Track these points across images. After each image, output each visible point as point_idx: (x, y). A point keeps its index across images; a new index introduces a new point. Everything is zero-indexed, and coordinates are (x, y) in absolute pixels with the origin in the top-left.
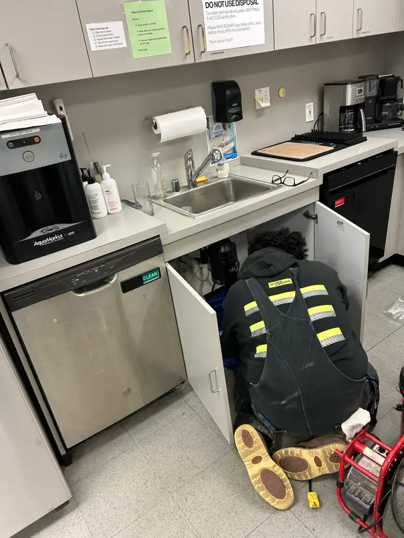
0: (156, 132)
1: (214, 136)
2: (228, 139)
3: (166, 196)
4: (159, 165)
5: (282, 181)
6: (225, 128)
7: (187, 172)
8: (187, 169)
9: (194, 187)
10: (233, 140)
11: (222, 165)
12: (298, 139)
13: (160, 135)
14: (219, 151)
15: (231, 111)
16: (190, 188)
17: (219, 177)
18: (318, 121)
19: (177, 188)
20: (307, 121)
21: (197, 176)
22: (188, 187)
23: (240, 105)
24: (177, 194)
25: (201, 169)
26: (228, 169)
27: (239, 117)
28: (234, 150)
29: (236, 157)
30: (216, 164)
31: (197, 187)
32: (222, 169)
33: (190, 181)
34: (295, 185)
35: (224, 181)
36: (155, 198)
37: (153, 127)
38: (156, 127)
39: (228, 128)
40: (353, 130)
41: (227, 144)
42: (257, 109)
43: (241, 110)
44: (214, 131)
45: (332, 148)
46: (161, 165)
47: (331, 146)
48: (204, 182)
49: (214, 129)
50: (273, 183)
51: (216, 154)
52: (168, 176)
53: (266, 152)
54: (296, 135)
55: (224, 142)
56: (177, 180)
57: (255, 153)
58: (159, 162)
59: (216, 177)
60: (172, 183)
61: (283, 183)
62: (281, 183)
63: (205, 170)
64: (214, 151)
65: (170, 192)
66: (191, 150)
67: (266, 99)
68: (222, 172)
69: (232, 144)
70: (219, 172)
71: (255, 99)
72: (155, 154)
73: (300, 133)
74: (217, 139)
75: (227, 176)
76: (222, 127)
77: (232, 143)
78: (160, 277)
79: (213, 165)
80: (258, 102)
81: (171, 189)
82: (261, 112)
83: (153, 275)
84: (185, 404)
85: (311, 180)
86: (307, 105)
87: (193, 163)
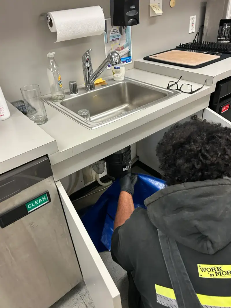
0: (52, 30)
1: (111, 39)
2: (124, 44)
3: (64, 98)
4: (55, 66)
5: (179, 88)
6: (121, 32)
7: (85, 74)
8: (85, 71)
9: (91, 90)
10: (128, 45)
11: (119, 68)
12: (182, 47)
13: (55, 33)
14: (117, 53)
15: (130, 14)
16: (87, 90)
17: (115, 79)
18: (198, 33)
19: (74, 89)
20: (189, 33)
21: (94, 79)
22: (86, 89)
23: (137, 9)
24: (75, 96)
25: (98, 72)
26: (124, 73)
27: (136, 21)
28: (129, 54)
29: (130, 61)
30: (113, 67)
31: (94, 89)
32: (118, 72)
33: (87, 83)
34: (192, 92)
35: (120, 84)
36: (51, 99)
37: (48, 24)
38: (51, 24)
39: (124, 32)
40: (228, 42)
41: (123, 48)
42: (151, 16)
43: (138, 14)
44: (111, 35)
45: (218, 57)
46: (56, 65)
47: (217, 54)
48: (102, 84)
49: (111, 33)
50: (168, 88)
51: (115, 56)
52: (66, 78)
53: (158, 57)
54: (181, 44)
55: (120, 46)
56: (75, 82)
57: (147, 58)
58: (55, 62)
59: (113, 79)
60: (70, 85)
61: (180, 90)
62: (177, 89)
63: (103, 73)
64: (113, 53)
65: (67, 93)
66: (88, 51)
67: (159, 6)
68: (118, 75)
69: (127, 49)
70: (115, 75)
71: (149, 6)
72: (51, 54)
73: (184, 43)
74: (114, 42)
75: (123, 79)
76: (119, 31)
77: (128, 47)
78: (50, 201)
79: (110, 68)
80: (152, 8)
81: (69, 90)
82: (154, 19)
83: (40, 200)
84: (81, 300)
85: (205, 88)
86: (191, 17)
87: (91, 65)
